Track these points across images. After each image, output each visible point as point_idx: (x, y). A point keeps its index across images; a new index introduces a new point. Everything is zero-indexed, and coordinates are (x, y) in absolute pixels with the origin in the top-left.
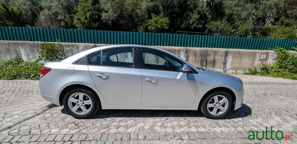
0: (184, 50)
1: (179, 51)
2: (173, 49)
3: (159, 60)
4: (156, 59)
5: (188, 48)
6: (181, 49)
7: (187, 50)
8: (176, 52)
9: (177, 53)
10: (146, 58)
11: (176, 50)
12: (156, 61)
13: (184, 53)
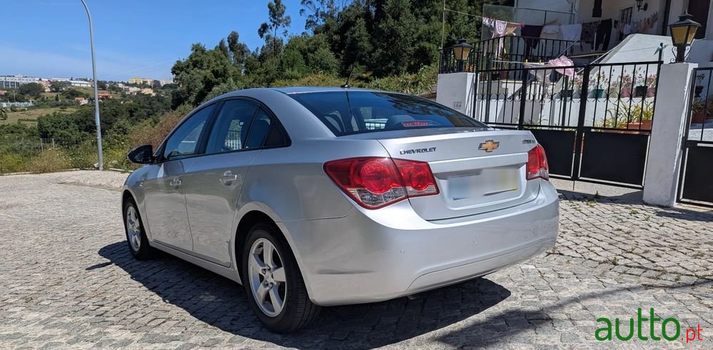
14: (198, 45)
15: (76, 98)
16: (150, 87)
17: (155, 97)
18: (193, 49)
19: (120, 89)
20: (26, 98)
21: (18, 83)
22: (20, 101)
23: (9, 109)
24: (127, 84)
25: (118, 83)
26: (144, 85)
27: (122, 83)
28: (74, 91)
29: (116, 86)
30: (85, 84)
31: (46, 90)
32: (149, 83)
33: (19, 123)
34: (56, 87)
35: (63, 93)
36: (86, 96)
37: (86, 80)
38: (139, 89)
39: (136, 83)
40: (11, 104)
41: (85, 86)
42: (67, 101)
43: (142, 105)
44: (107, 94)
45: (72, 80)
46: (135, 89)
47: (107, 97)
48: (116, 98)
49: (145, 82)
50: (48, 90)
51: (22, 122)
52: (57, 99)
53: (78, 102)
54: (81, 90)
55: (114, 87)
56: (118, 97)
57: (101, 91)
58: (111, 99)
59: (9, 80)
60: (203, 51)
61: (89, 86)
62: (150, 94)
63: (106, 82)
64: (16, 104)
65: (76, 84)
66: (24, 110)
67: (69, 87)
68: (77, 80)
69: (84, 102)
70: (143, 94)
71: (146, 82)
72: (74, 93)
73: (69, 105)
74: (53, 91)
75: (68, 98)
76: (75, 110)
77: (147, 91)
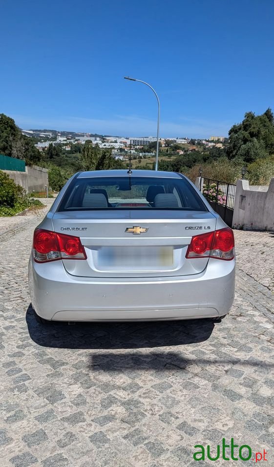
14: (250, 113)
15: (178, 151)
16: (221, 142)
17: (223, 149)
18: (245, 117)
19: (203, 144)
20: (152, 150)
21: (149, 142)
22: (149, 152)
23: (143, 157)
24: (208, 141)
25: (203, 140)
26: (218, 141)
27: (205, 140)
28: (177, 146)
29: (201, 142)
30: (184, 142)
31: (163, 146)
32: (221, 140)
33: (146, 165)
34: (168, 143)
35: (171, 147)
36: (183, 149)
37: (185, 139)
38: (214, 144)
39: (213, 140)
40: (144, 154)
41: (183, 142)
42: (172, 152)
43: (214, 155)
44: (195, 148)
45: (177, 139)
46: (213, 144)
47: (194, 149)
48: (200, 150)
49: (218, 139)
50: (163, 145)
51: (148, 165)
52: (167, 151)
53: (178, 153)
54: (181, 145)
55: (200, 144)
56: (201, 149)
57: (192, 146)
58: (196, 151)
59: (145, 139)
60: (253, 117)
61: (186, 142)
62: (220, 147)
63: (195, 140)
64: (147, 154)
65: (179, 141)
66: (150, 158)
67: (175, 144)
68: (180, 139)
69: (182, 153)
70: (216, 147)
71: (220, 139)
72: (177, 147)
73: (173, 155)
74: (166, 146)
75: (173, 150)
76: (175, 158)
77: (220, 145)
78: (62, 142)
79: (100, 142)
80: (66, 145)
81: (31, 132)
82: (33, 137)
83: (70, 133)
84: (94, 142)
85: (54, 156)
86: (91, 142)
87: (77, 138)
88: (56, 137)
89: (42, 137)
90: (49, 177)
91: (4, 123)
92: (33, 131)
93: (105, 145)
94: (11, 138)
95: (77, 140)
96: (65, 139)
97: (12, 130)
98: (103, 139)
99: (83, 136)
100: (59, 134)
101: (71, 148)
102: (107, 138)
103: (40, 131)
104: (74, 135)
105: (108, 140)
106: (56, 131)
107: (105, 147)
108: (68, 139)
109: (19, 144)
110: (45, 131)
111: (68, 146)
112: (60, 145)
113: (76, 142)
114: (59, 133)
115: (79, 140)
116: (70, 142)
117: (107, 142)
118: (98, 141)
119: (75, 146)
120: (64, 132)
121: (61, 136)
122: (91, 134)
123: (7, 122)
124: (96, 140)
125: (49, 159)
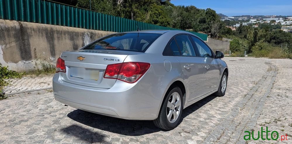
0: (89, 33)
1: (83, 34)
2: (74, 32)
3: (56, 50)
4: (51, 47)
5: (93, 31)
6: (85, 32)
7: (92, 33)
8: (78, 36)
9: (80, 37)
10: (31, 46)
11: (78, 33)
12: (51, 50)
13: (89, 38)
78: (253, 23)
79: (283, 21)
80: (255, 24)
81: (233, 18)
82: (234, 21)
83: (260, 16)
84: (277, 21)
85: (242, 32)
86: (275, 21)
87: (264, 19)
88: (249, 20)
89: (239, 20)
90: (230, 44)
91: (209, 14)
92: (235, 17)
93: (286, 23)
94: (212, 22)
95: (264, 21)
96: (256, 20)
97: (214, 17)
98: (285, 18)
99: (269, 17)
100: (252, 18)
101: (259, 26)
102: (289, 18)
103: (239, 17)
104: (262, 17)
105: (290, 19)
106: (250, 16)
107: (286, 24)
108: (258, 20)
109: (216, 25)
110: (242, 16)
111: (257, 25)
112: (251, 25)
113: (263, 22)
114: (252, 16)
115: (266, 20)
116: (258, 22)
117: (289, 21)
118: (281, 20)
119: (262, 25)
120: (256, 16)
121: (253, 19)
122: (277, 16)
123: (211, 13)
124: (279, 19)
125: (238, 34)
